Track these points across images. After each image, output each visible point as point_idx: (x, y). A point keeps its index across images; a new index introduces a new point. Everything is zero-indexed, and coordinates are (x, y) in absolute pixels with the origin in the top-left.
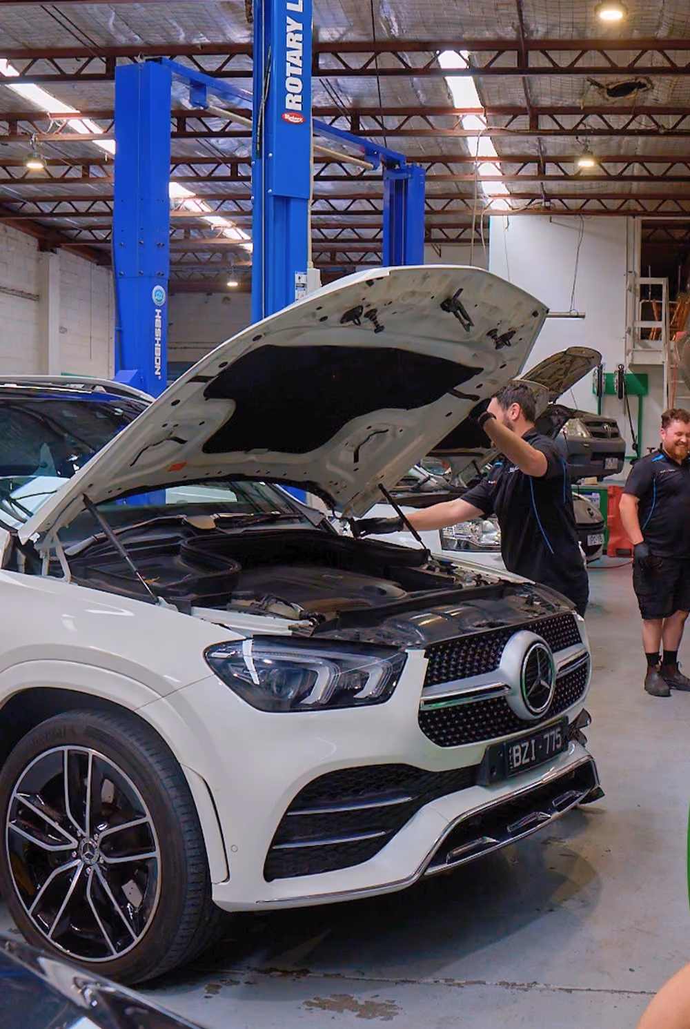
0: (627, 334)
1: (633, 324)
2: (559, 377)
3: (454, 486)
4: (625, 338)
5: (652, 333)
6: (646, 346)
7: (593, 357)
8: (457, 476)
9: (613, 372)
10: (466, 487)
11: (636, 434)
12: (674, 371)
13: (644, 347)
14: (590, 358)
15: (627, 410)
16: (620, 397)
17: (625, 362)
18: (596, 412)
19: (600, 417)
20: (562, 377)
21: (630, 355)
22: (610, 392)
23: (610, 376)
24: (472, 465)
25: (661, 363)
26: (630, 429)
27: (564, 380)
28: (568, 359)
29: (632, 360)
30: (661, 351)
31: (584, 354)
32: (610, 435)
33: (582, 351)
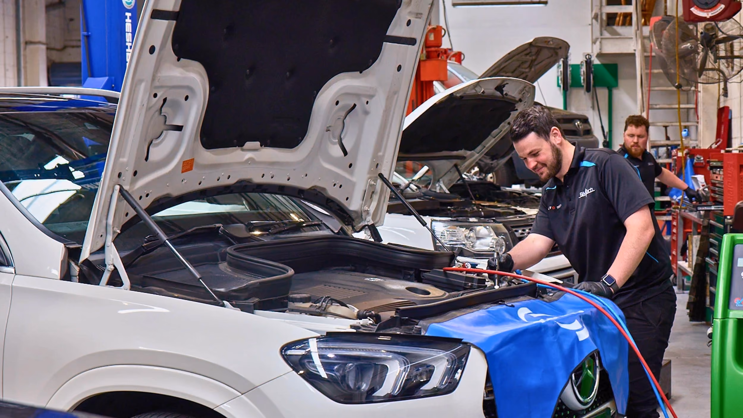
0: (594, 20)
1: (601, 9)
2: (524, 70)
3: (435, 192)
4: (592, 25)
5: (618, 19)
6: (616, 33)
7: (560, 48)
8: (439, 181)
9: (579, 63)
10: (447, 192)
11: (606, 130)
12: (648, 60)
13: (611, 33)
14: (557, 49)
15: (595, 105)
16: (588, 90)
17: (592, 52)
18: (560, 106)
19: (565, 113)
20: (527, 70)
21: (598, 43)
22: (576, 84)
23: (576, 67)
24: (454, 169)
25: (633, 52)
26: (600, 125)
27: (529, 74)
28: (534, 50)
29: (600, 49)
30: (632, 38)
31: (552, 45)
32: (582, 133)
33: (549, 42)
